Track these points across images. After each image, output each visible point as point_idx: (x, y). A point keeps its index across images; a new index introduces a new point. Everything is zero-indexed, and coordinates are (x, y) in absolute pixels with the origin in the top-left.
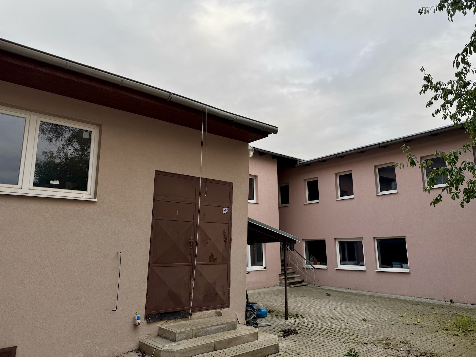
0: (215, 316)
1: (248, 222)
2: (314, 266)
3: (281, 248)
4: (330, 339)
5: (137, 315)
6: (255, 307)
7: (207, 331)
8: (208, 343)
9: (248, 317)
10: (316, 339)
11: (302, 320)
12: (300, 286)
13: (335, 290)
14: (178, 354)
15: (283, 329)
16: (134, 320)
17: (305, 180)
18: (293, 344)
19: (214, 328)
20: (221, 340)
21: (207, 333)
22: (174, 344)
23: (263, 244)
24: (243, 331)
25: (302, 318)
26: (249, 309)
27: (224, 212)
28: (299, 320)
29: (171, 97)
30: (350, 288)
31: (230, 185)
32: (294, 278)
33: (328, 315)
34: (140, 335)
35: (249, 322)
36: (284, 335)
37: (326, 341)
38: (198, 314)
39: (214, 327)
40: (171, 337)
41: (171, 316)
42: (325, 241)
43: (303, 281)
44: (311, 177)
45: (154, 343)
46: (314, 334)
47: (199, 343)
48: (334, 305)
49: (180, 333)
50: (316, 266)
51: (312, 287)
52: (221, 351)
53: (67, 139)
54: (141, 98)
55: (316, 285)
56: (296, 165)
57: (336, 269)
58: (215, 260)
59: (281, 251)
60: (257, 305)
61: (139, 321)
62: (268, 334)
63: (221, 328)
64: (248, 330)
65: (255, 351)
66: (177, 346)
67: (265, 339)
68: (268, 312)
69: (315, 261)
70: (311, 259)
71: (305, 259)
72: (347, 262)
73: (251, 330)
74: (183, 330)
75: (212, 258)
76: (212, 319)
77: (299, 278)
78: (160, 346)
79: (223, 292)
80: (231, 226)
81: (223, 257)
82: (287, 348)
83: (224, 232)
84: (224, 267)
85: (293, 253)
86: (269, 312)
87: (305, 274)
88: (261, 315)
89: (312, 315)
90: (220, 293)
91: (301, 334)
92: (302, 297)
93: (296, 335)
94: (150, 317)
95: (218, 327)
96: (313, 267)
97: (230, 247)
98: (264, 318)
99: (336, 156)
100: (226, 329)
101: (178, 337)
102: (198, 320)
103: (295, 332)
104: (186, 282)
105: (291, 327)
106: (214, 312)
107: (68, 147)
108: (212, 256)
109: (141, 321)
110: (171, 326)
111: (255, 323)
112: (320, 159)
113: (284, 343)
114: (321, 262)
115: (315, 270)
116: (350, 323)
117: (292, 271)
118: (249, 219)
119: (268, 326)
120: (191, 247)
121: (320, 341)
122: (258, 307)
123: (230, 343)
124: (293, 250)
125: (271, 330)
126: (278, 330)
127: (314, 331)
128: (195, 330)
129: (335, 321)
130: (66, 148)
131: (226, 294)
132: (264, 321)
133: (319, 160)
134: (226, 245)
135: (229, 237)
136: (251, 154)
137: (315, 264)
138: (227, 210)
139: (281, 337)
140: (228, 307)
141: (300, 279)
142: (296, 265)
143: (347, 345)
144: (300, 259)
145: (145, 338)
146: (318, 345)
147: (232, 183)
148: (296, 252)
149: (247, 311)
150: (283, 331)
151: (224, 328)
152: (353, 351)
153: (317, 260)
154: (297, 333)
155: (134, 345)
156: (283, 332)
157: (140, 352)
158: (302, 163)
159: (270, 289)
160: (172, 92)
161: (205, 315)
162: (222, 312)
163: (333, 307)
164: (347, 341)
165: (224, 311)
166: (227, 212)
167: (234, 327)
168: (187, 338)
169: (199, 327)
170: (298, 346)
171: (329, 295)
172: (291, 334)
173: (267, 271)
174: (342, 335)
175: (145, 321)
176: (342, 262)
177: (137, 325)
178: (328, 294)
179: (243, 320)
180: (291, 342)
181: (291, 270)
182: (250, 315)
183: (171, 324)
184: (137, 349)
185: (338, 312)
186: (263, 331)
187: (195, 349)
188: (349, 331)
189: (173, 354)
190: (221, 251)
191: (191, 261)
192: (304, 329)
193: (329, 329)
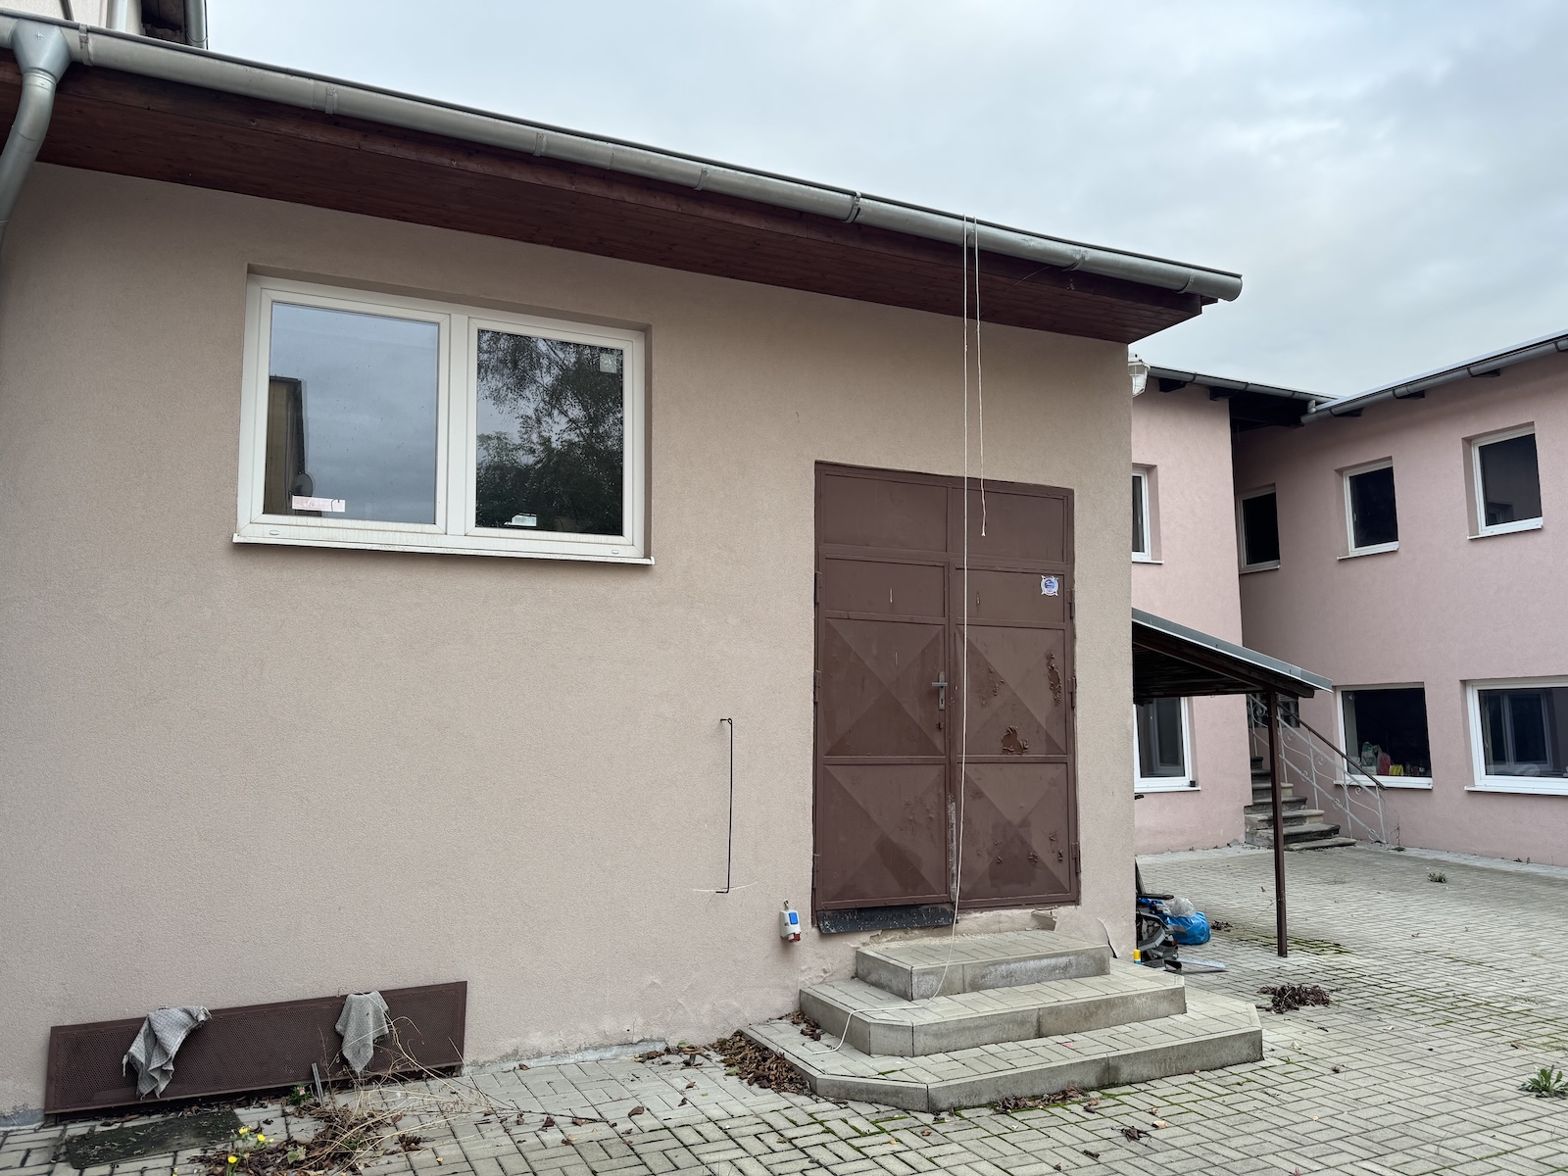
0: (1033, 928)
1: (1135, 625)
2: (1380, 779)
3: (1249, 716)
4: (1457, 1030)
5: (791, 911)
6: (1166, 907)
7: (1010, 975)
8: (1018, 1012)
9: (1145, 937)
10: (1400, 1025)
11: (1341, 958)
12: (1327, 847)
13: (1465, 862)
14: (922, 1035)
15: (1273, 986)
16: (782, 924)
17: (1340, 472)
18: (1317, 1035)
19: (1032, 964)
20: (1059, 1004)
21: (1010, 980)
22: (905, 1004)
23: (1184, 701)
24: (1133, 980)
25: (1340, 952)
26: (1145, 913)
27: (1045, 591)
28: (1329, 958)
29: (859, 209)
30: (1524, 858)
31: (1063, 499)
32: (1301, 819)
33: (1441, 949)
34: (802, 971)
35: (1150, 955)
36: (1276, 1005)
37: (1440, 1035)
38: (976, 918)
39: (1032, 962)
40: (897, 983)
41: (892, 919)
42: (1422, 691)
43: (1335, 831)
44: (1366, 456)
45: (846, 1000)
46: (1391, 1008)
47: (988, 1009)
48: (1462, 915)
49: (923, 974)
50: (1385, 781)
51: (1371, 852)
52: (1060, 1039)
53: (546, 390)
54: (763, 225)
55: (1388, 846)
56: (1304, 419)
57: (1466, 788)
58: (1023, 749)
59: (1250, 727)
60: (1172, 902)
61: (796, 929)
62: (1218, 997)
63: (1055, 968)
64: (1151, 979)
65: (1178, 1050)
66: (918, 1013)
67: (1212, 1015)
68: (1213, 927)
69: (1381, 760)
70: (1368, 754)
71: (1343, 756)
72: (1511, 765)
73: (1157, 979)
74: (933, 964)
75: (1011, 741)
76: (1022, 938)
77: (1321, 819)
78: (864, 1009)
79: (1056, 854)
80: (1074, 637)
81: (1049, 739)
82: (1292, 1048)
83: (1050, 658)
84: (1054, 772)
85: (1299, 733)
86: (1217, 927)
87: (1344, 806)
88: (1188, 936)
89: (1380, 946)
90: (1046, 856)
91: (1342, 1004)
92: (1336, 882)
93: (1322, 1007)
94: (829, 918)
95: (1045, 962)
96: (1374, 784)
97: (1073, 708)
98: (1199, 946)
99: (1466, 371)
100: (1072, 971)
101: (918, 985)
102: (979, 937)
103: (1319, 998)
104: (931, 816)
105: (1303, 981)
106: (1029, 917)
107: (550, 415)
108: (1011, 734)
109: (803, 927)
110: (894, 950)
111: (1168, 959)
112: (1404, 389)
113: (1280, 1030)
114: (1408, 767)
115: (1384, 793)
116: (1530, 981)
117: (1294, 796)
118: (1135, 613)
119: (1218, 974)
120: (942, 706)
121: (1416, 1034)
122: (1178, 909)
123: (1091, 1014)
124: (1298, 723)
125: (1230, 986)
126: (1252, 988)
127: (1390, 1000)
128: (974, 966)
129: (1469, 971)
130: (547, 419)
131: (1065, 858)
132: (1200, 954)
133: (1397, 391)
134: (1057, 701)
135: (1068, 674)
136: (1139, 383)
137: (1384, 772)
138: (1056, 585)
139: (1268, 1010)
140: (1076, 901)
141: (1325, 822)
142: (1310, 775)
143: (1524, 1052)
144: (1326, 757)
145: (815, 981)
146: (1410, 1047)
147: (1071, 492)
148: (1310, 729)
149: (1139, 918)
150: (1274, 991)
151: (1066, 968)
152: (1554, 1076)
153: (1389, 757)
154: (1326, 1002)
155: (786, 1003)
156: (1272, 996)
157: (805, 1022)
158: (1330, 409)
159: (1215, 854)
160: (859, 191)
161: (1000, 922)
162: (1056, 918)
163: (1460, 920)
164: (1525, 1042)
165: (1061, 913)
166: (1056, 589)
167: (1100, 969)
168: (948, 990)
169: (983, 959)
170: (1333, 1044)
171: (1440, 881)
172: (1303, 1002)
173: (1202, 793)
174: (1503, 1019)
175: (815, 931)
176: (1492, 768)
177: (791, 941)
178: (1437, 875)
179: (1127, 946)
180: (1306, 1028)
181: (1290, 791)
182: (1150, 931)
183: (894, 945)
184: (796, 1014)
185: (1482, 940)
186: (1201, 987)
187: (977, 1027)
188: (1530, 1007)
189: (908, 1034)
190: (1041, 719)
191: (942, 749)
192: (1354, 991)
193: (1447, 997)
